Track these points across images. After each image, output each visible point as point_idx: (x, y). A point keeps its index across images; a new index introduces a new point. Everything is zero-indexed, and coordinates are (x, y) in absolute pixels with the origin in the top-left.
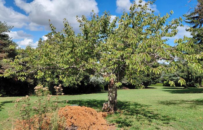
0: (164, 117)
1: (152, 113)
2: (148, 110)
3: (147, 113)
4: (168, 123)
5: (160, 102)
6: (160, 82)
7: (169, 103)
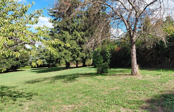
0: (28, 94)
1: (17, 93)
2: (14, 91)
3: (13, 93)
4: (30, 99)
5: (26, 82)
6: (28, 64)
7: (34, 82)
